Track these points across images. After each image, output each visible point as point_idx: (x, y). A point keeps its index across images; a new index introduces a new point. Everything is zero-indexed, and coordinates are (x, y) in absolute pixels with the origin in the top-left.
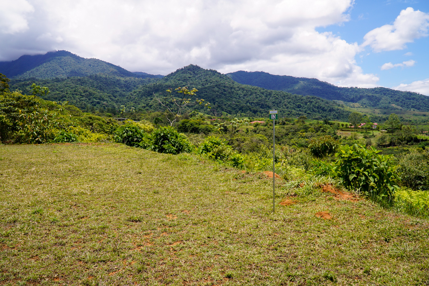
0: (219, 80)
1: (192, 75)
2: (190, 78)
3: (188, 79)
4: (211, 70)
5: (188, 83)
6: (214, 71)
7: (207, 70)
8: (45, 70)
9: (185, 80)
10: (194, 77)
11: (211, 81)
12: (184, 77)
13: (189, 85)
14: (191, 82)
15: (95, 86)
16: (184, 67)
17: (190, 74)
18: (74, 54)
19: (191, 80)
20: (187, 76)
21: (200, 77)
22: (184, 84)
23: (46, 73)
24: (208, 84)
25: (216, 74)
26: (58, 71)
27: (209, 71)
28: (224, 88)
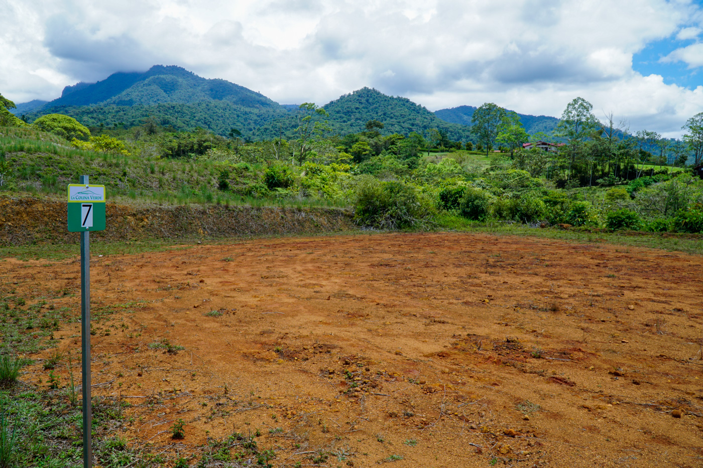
0: (408, 114)
1: (363, 105)
2: (357, 108)
3: (355, 110)
4: (399, 97)
5: (353, 116)
6: (405, 99)
7: (392, 98)
8: (138, 96)
9: (348, 112)
10: (367, 108)
11: (392, 115)
12: (348, 107)
13: (353, 121)
14: (358, 115)
15: (197, 118)
16: (354, 92)
17: (360, 103)
18: (190, 71)
19: (359, 112)
20: (353, 107)
21: (376, 108)
22: (345, 119)
23: (140, 100)
24: (386, 120)
25: (406, 104)
26: (159, 97)
27: (396, 99)
28: (410, 127)
